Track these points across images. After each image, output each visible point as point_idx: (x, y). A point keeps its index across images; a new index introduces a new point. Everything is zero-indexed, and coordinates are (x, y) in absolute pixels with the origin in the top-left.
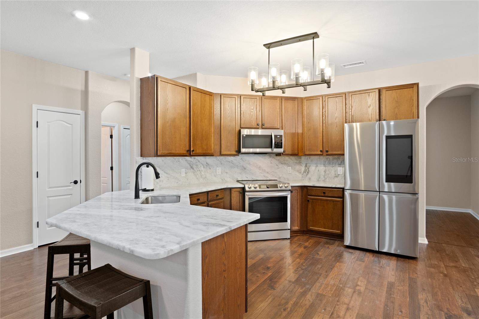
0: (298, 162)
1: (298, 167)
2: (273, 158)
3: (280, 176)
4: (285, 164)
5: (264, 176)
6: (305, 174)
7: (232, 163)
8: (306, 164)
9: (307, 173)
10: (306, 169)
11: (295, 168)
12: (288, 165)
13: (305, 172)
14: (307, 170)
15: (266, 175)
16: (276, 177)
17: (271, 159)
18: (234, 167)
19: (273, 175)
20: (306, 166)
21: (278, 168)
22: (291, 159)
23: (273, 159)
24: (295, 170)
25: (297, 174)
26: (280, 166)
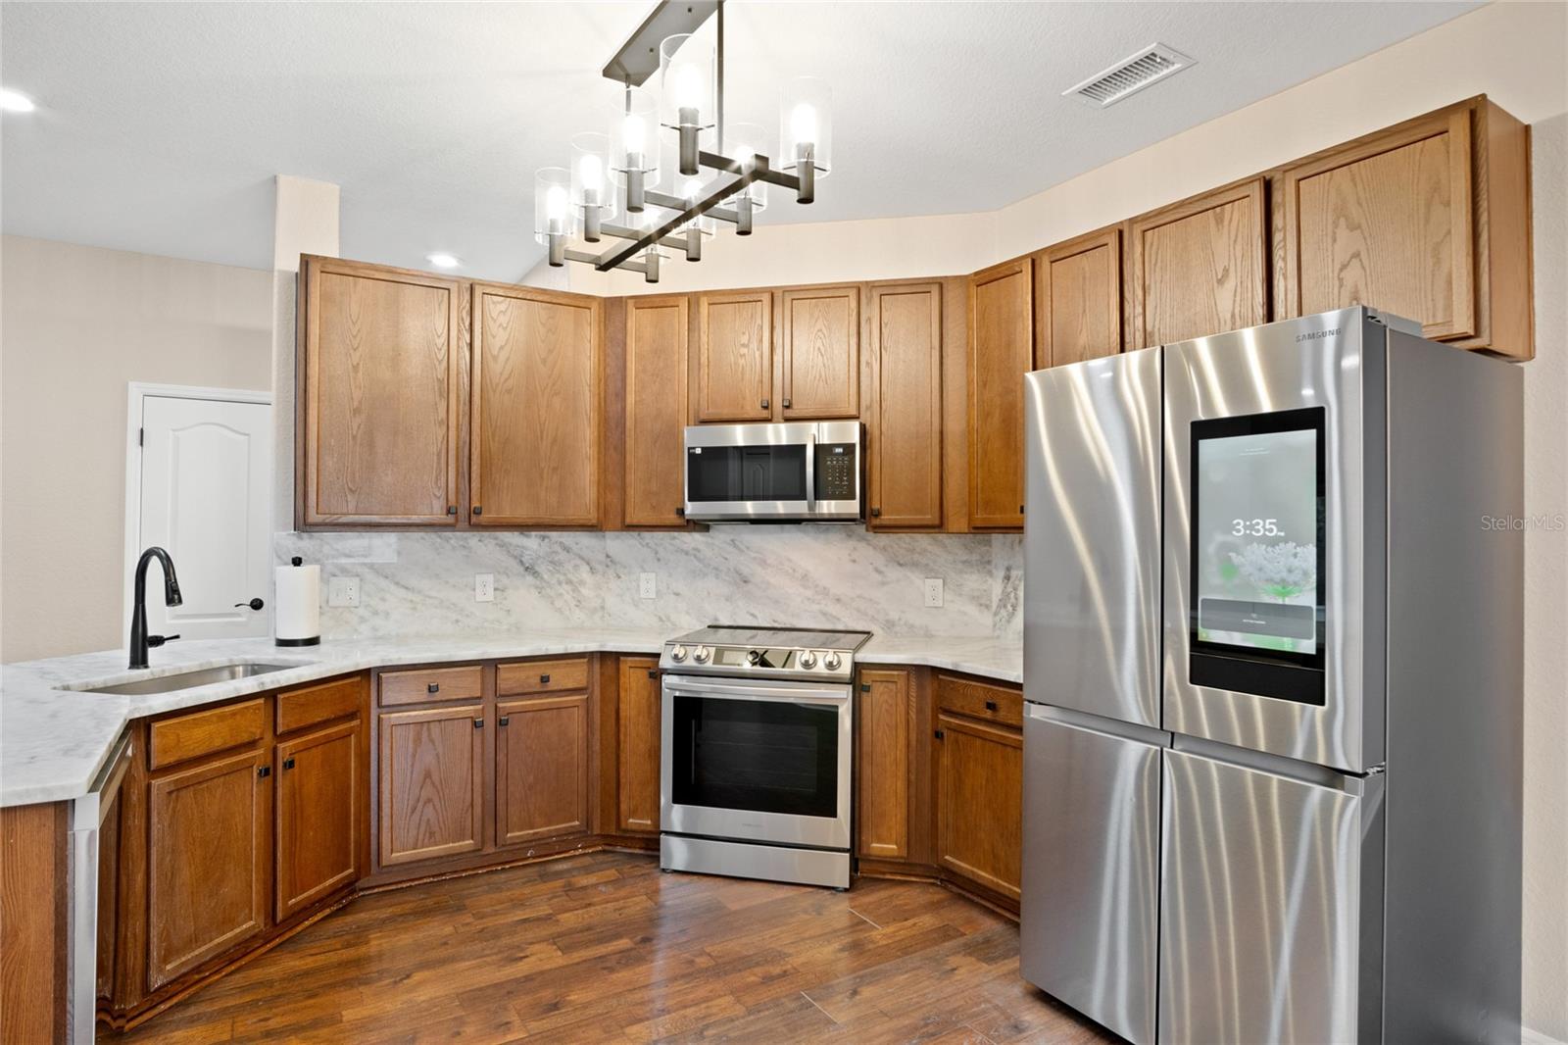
0: (975, 557)
1: (973, 581)
2: (863, 539)
3: (894, 615)
4: (915, 565)
5: (824, 614)
6: (1003, 613)
7: (699, 560)
8: (1008, 569)
9: (1010, 608)
10: (1009, 589)
11: (960, 586)
12: (929, 572)
13: (1005, 606)
14: (1012, 595)
15: (833, 609)
16: (873, 619)
17: (852, 543)
18: (705, 575)
19: (858, 611)
20: (1007, 578)
21: (883, 584)
22: (944, 546)
23: (862, 546)
24: (960, 595)
25: (972, 610)
26: (894, 573)
